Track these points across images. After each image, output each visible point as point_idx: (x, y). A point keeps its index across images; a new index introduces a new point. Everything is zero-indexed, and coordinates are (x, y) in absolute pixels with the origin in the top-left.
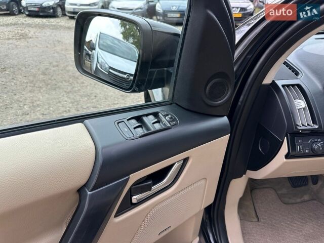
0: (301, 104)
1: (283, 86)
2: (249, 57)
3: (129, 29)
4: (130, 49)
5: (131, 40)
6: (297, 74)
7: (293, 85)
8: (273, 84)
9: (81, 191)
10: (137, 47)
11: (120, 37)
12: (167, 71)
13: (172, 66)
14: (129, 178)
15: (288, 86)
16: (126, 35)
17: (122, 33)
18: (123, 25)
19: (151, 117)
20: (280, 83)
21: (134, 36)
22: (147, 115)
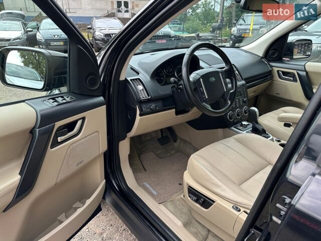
0: (141, 87)
1: (131, 80)
2: (109, 66)
3: (28, 58)
4: (32, 72)
5: (31, 66)
6: (138, 74)
7: (136, 79)
8: (126, 80)
9: (32, 131)
10: (37, 70)
11: (22, 64)
12: (64, 77)
13: (66, 74)
14: (54, 125)
15: (133, 80)
16: (26, 63)
17: (23, 62)
18: (22, 56)
19: (60, 98)
20: (129, 79)
21: (32, 63)
22: (57, 97)
